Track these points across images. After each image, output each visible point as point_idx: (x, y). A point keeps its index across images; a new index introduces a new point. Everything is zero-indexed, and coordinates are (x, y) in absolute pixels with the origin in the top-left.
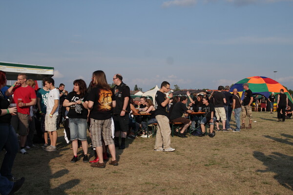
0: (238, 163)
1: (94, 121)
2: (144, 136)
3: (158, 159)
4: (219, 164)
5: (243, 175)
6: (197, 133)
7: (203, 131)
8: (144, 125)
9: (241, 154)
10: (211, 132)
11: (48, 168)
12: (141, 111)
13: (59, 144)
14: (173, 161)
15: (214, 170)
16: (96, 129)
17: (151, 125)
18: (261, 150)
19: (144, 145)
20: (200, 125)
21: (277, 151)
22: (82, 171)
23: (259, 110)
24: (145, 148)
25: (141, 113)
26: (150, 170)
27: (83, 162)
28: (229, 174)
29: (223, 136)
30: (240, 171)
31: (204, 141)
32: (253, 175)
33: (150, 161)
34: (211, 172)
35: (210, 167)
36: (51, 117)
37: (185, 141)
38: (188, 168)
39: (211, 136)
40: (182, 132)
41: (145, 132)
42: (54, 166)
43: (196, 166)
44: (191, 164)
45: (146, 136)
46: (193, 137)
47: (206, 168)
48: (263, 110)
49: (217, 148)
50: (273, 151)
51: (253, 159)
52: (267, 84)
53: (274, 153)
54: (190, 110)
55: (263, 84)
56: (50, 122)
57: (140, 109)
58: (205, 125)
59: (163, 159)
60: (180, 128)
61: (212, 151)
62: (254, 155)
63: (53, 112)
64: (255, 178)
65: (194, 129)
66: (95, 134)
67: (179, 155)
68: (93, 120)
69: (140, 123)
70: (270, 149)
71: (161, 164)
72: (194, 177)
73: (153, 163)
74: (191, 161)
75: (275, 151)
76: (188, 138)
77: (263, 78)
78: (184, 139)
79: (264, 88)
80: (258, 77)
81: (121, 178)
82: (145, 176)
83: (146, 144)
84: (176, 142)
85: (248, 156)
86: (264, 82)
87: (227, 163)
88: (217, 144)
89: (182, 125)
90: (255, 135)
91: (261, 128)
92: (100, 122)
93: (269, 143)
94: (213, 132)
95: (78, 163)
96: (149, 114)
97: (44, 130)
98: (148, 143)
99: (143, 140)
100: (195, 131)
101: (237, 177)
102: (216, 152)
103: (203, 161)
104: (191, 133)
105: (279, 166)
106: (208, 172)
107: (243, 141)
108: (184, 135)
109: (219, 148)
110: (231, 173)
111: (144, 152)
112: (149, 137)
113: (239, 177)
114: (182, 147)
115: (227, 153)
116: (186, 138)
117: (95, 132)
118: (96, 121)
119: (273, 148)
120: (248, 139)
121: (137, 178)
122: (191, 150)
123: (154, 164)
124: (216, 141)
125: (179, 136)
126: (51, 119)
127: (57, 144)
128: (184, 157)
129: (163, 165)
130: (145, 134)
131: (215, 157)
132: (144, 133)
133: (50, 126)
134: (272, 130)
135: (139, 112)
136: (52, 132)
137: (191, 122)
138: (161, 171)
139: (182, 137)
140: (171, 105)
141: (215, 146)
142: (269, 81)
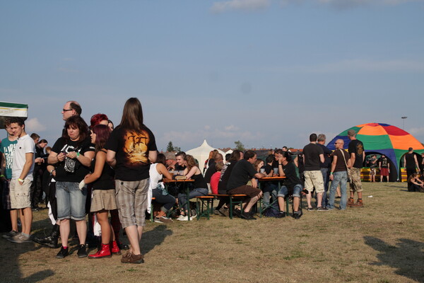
0: (339, 254)
1: (122, 183)
2: (182, 218)
3: (206, 250)
4: (308, 256)
5: (347, 271)
6: (272, 211)
7: (283, 208)
8: (182, 200)
9: (346, 242)
10: (296, 210)
11: (17, 266)
12: (178, 175)
13: (36, 233)
14: (231, 253)
15: (299, 266)
16: (126, 197)
17: (194, 200)
18: (378, 236)
19: (182, 231)
20: (277, 198)
21: (406, 237)
22: (76, 270)
23: (378, 180)
24: (184, 235)
25: (178, 178)
26: (192, 266)
27: (77, 258)
28: (326, 270)
29: (315, 216)
30: (343, 265)
31: (284, 224)
32: (365, 271)
33: (193, 253)
34: (295, 268)
35: (293, 261)
36: (21, 183)
37: (252, 224)
38: (256, 262)
39: (296, 216)
40: (247, 210)
41: (184, 210)
42: (27, 264)
43: (269, 260)
44: (262, 257)
45: (186, 218)
46: (265, 219)
47: (287, 262)
48: (385, 180)
49: (305, 234)
50: (399, 237)
51: (365, 249)
52: (390, 136)
53: (400, 240)
54: (261, 174)
55: (384, 136)
56: (20, 193)
57: (176, 173)
58: (285, 199)
59: (215, 250)
60: (244, 204)
61: (297, 238)
62: (366, 243)
63: (24, 174)
64: (368, 275)
65: (267, 206)
66: (124, 206)
67: (241, 245)
68: (120, 182)
69: (176, 195)
70: (395, 234)
71: (211, 258)
72: (266, 274)
73: (196, 256)
74: (262, 252)
75: (402, 237)
76: (257, 220)
77: (384, 125)
78: (250, 222)
79: (386, 143)
80: (376, 125)
81: (143, 278)
82: (183, 274)
83: (185, 230)
84: (236, 226)
85: (357, 244)
86: (385, 133)
87: (322, 255)
88: (306, 228)
89: (247, 199)
90: (370, 215)
91: (380, 205)
92: (132, 184)
93: (393, 226)
94: (300, 209)
95: (68, 258)
96: (190, 180)
97: (10, 207)
98: (190, 228)
99: (181, 224)
100: (270, 209)
101: (338, 274)
102: (303, 239)
103: (282, 253)
104: (262, 214)
105: (408, 258)
106: (289, 267)
107: (349, 224)
108: (250, 216)
109: (308, 234)
110: (328, 268)
111: (182, 241)
112: (191, 219)
113: (340, 273)
114: (247, 233)
115: (321, 240)
116: (254, 221)
117: (123, 201)
118: (125, 183)
119: (399, 233)
120: (359, 221)
121: (169, 278)
122: (261, 238)
123: (199, 257)
124: (305, 224)
125: (242, 218)
126: (20, 187)
127: (33, 233)
128: (249, 247)
129: (214, 259)
130: (185, 215)
131: (302, 246)
132: (182, 213)
133: (19, 199)
134: (398, 208)
135: (174, 177)
136: (23, 209)
137: (261, 193)
138: (210, 267)
139: (248, 219)
140: (228, 165)
141: (302, 232)
142: (393, 131)
